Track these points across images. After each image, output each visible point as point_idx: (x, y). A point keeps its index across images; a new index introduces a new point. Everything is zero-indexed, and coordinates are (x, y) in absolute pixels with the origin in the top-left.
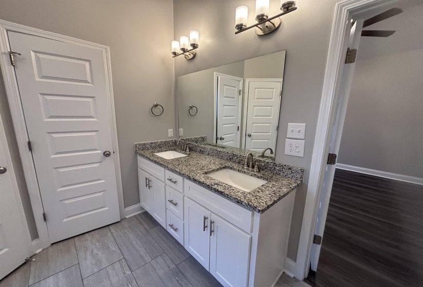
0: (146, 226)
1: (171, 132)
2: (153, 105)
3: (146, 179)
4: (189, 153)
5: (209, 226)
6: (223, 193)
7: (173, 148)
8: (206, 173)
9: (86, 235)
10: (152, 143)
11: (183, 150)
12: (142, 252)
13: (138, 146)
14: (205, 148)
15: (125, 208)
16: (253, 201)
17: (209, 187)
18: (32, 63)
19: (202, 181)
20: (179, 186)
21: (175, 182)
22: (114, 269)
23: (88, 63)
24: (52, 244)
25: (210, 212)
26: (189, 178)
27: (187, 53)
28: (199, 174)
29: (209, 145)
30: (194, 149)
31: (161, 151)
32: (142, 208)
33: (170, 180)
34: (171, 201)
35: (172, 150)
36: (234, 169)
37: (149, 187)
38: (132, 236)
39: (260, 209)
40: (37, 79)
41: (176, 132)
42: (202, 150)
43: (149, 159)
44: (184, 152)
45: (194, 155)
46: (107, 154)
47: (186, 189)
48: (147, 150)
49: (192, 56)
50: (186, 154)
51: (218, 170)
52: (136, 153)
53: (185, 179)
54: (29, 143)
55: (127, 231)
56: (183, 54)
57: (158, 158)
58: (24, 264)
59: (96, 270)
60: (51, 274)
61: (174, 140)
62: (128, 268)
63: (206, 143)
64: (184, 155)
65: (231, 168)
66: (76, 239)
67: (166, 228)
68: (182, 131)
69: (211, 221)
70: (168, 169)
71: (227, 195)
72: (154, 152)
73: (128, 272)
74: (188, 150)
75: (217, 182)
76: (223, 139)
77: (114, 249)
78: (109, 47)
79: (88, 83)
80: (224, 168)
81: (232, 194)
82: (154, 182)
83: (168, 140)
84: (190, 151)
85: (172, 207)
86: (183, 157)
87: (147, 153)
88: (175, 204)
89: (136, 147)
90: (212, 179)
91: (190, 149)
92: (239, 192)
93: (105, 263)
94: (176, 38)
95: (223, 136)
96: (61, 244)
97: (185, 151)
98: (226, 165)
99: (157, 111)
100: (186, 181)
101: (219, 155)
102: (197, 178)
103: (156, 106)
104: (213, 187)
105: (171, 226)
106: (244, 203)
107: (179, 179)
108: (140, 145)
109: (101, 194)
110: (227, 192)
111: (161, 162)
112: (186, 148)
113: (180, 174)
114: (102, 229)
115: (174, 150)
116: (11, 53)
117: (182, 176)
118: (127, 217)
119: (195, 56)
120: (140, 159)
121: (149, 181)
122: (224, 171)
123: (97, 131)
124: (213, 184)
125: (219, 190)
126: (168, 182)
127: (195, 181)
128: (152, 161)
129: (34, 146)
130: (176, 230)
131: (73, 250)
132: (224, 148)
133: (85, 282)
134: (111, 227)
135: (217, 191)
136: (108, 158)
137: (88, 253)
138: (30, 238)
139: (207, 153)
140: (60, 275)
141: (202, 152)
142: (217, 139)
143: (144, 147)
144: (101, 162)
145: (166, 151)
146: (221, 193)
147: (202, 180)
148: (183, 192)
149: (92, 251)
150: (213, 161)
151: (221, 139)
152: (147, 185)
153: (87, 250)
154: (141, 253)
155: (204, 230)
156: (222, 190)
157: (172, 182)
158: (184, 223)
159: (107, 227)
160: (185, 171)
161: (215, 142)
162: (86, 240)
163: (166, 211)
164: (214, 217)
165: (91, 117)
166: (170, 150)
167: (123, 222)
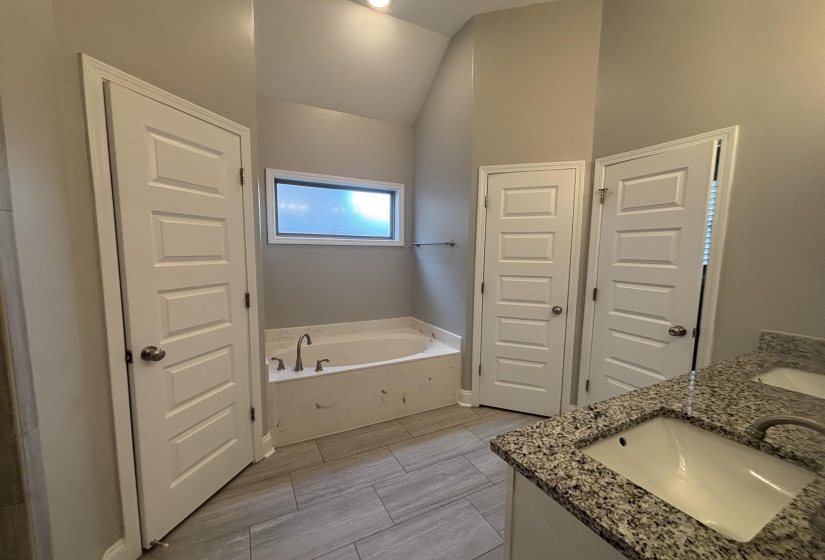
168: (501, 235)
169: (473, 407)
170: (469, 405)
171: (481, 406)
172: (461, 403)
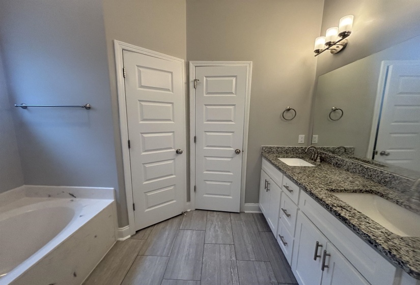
0: (259, 227)
1: (301, 139)
2: (285, 109)
3: (266, 181)
4: (319, 163)
5: (322, 256)
6: (347, 221)
7: (301, 156)
8: (332, 190)
9: (215, 213)
10: (278, 148)
11: (312, 159)
12: (250, 248)
13: (264, 148)
14: (343, 161)
15: (245, 203)
16: (402, 252)
17: (328, 207)
18: (203, 86)
19: (320, 197)
20: (295, 196)
21: (291, 191)
22: (225, 248)
23: (235, 78)
24: (196, 209)
25: (327, 240)
26: (305, 190)
27: (334, 47)
28: (319, 189)
29: (356, 159)
30: (328, 160)
31: (287, 157)
32: (260, 210)
33: (287, 187)
34: (284, 211)
35: (299, 158)
36: (388, 199)
37: (267, 190)
38: (245, 229)
39: (413, 269)
40: (205, 95)
41: (309, 138)
42: (339, 163)
43: (270, 162)
44: (313, 161)
45: (325, 167)
46: (238, 152)
47: (302, 201)
48: (272, 154)
49: (341, 47)
50: (315, 164)
51: (355, 191)
52: (262, 155)
53: (302, 190)
54: (195, 137)
55: (242, 224)
56: (328, 49)
57: (281, 162)
58: (181, 215)
59: (214, 242)
60: (191, 228)
61: (304, 147)
62: (234, 255)
63: (352, 156)
64: (311, 165)
65: (382, 196)
66: (209, 212)
67: (277, 237)
68: (317, 138)
69: (325, 252)
70: (286, 176)
71: (354, 225)
72: (279, 157)
73: (234, 258)
74: (318, 160)
75: (344, 204)
76: (387, 155)
77: (229, 233)
78: (252, 62)
79: (233, 94)
80: (367, 192)
81: (363, 227)
82: (273, 186)
83: (296, 147)
84: (321, 162)
85: (284, 216)
86: (309, 167)
87: (271, 157)
88: (288, 216)
89: (263, 149)
90: (337, 199)
91: (322, 160)
92: (378, 229)
93: (220, 241)
94: (323, 34)
95: (388, 151)
96: (200, 211)
97: (315, 161)
98: (374, 189)
99: (288, 115)
100: (303, 192)
101: (364, 173)
102: (315, 192)
103: (289, 110)
104: (334, 208)
105: (281, 237)
106: (380, 247)
107: (295, 188)
108: (266, 147)
109: (229, 184)
110: (354, 222)
111: (280, 167)
112: (317, 158)
113: (296, 183)
114: (226, 213)
115: (302, 158)
116: (195, 80)
117: (298, 186)
118: (246, 212)
119: (345, 46)
120: (264, 161)
121: (268, 184)
122: (368, 197)
123: (233, 132)
124: (335, 205)
125: (342, 215)
126: (284, 189)
127: (312, 194)
128: (273, 164)
129: (197, 140)
130: (285, 244)
131: (205, 220)
132: (383, 166)
133: (205, 246)
134: (231, 214)
135: (338, 215)
136: (238, 155)
137: (213, 226)
138: (186, 200)
139: (345, 168)
140: (194, 232)
141: (338, 166)
142: (374, 153)
143: (270, 150)
144: (232, 158)
145: (292, 157)
146: (344, 220)
147: (322, 195)
148: (298, 204)
149: (215, 227)
150: (351, 179)
151: (382, 154)
152: (265, 187)
153: (212, 224)
154: (248, 249)
155: (315, 259)
156: (347, 217)
157: (288, 190)
158: (294, 240)
159: (229, 214)
160: (304, 181)
161: (369, 157)
162: (214, 216)
163: (279, 219)
164: (331, 249)
165: (231, 121)
166: (297, 157)
167: (242, 215)
168: (138, 102)
169: (132, 236)
170: (129, 236)
171: (137, 232)
172: (121, 239)
